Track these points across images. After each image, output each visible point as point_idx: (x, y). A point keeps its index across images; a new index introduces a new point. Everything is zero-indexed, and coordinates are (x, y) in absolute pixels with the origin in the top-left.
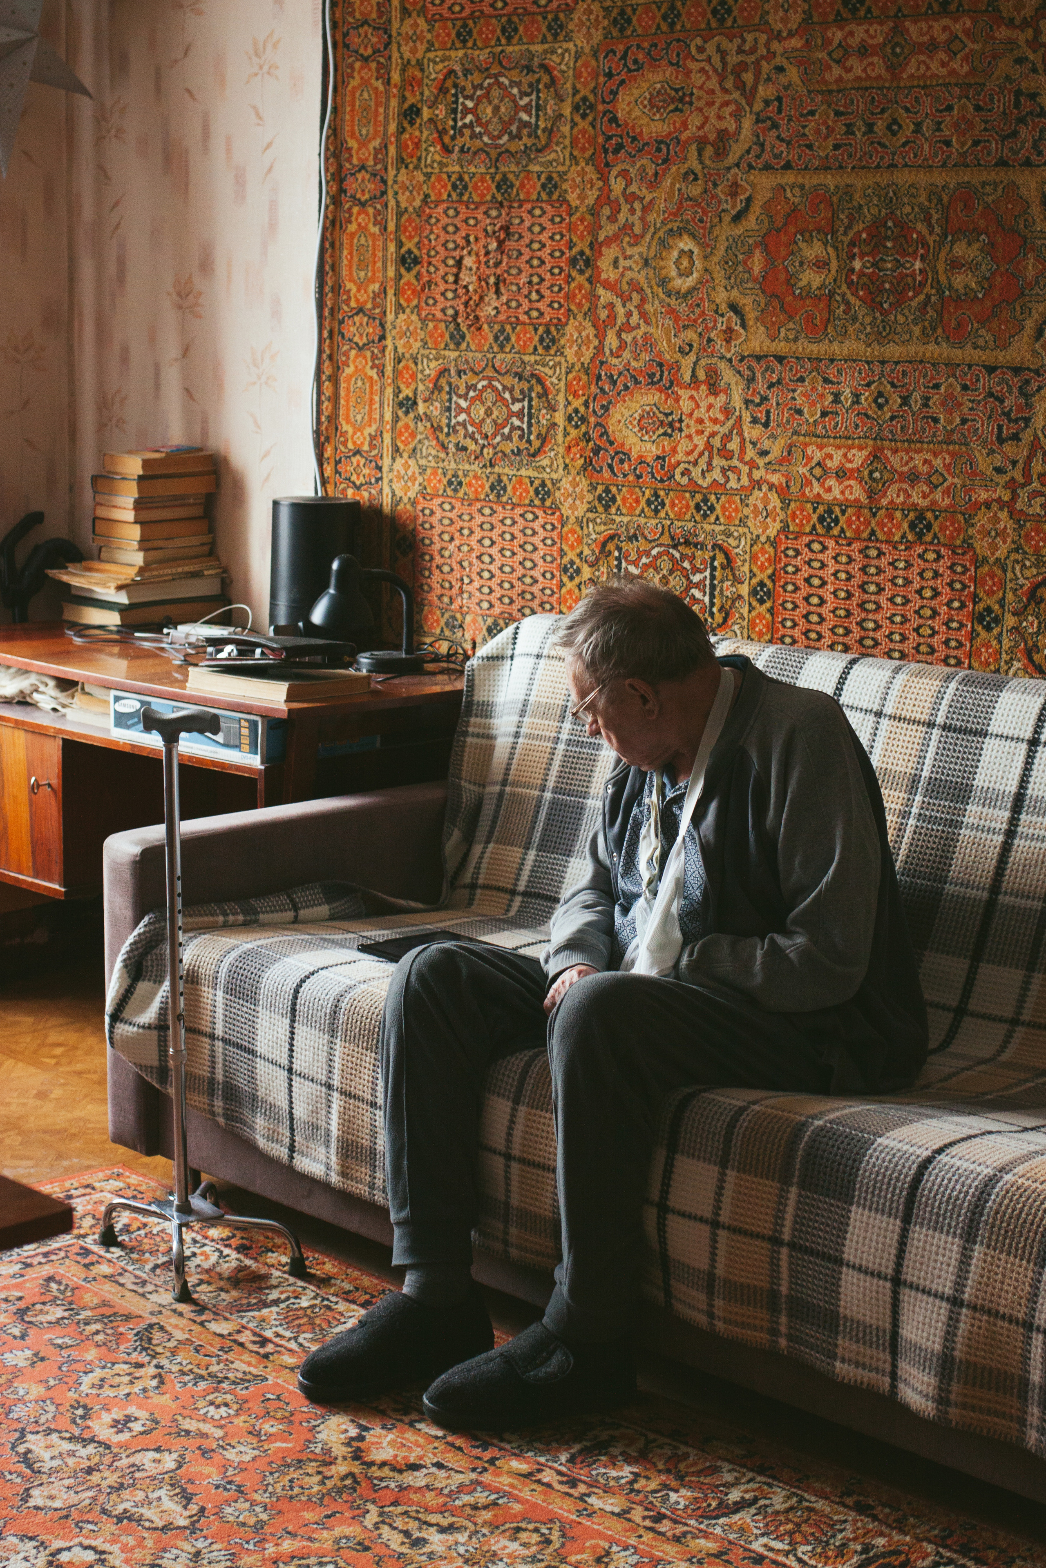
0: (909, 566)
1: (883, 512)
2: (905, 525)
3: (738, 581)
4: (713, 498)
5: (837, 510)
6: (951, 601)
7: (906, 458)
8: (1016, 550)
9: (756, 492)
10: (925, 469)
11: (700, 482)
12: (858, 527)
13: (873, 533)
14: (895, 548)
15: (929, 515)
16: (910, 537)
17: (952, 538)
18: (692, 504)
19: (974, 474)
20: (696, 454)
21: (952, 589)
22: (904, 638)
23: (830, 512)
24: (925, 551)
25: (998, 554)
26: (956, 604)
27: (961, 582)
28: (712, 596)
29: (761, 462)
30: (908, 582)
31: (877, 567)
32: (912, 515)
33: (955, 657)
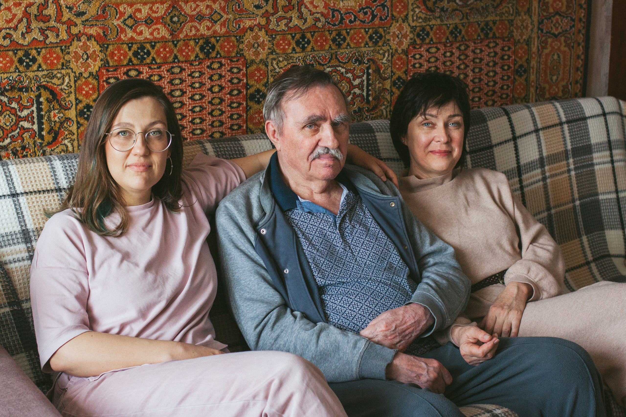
0: (202, 74)
1: (181, 43)
2: (197, 49)
3: (64, 108)
4: (34, 52)
5: (148, 46)
6: (232, 91)
7: (194, 6)
8: (271, 53)
9: (75, 43)
10: (208, 12)
11: (21, 42)
12: (165, 55)
13: (176, 57)
14: (192, 65)
15: (213, 40)
16: (201, 56)
17: (229, 52)
18: (16, 60)
19: (242, 11)
20: (15, 21)
21: (232, 83)
22: (202, 120)
23: (142, 48)
24: (212, 64)
25: (261, 57)
26: (235, 92)
27: (237, 78)
28: (40, 124)
29: (78, 21)
30: (202, 84)
31: (180, 79)
32: (201, 42)
33: (237, 125)
